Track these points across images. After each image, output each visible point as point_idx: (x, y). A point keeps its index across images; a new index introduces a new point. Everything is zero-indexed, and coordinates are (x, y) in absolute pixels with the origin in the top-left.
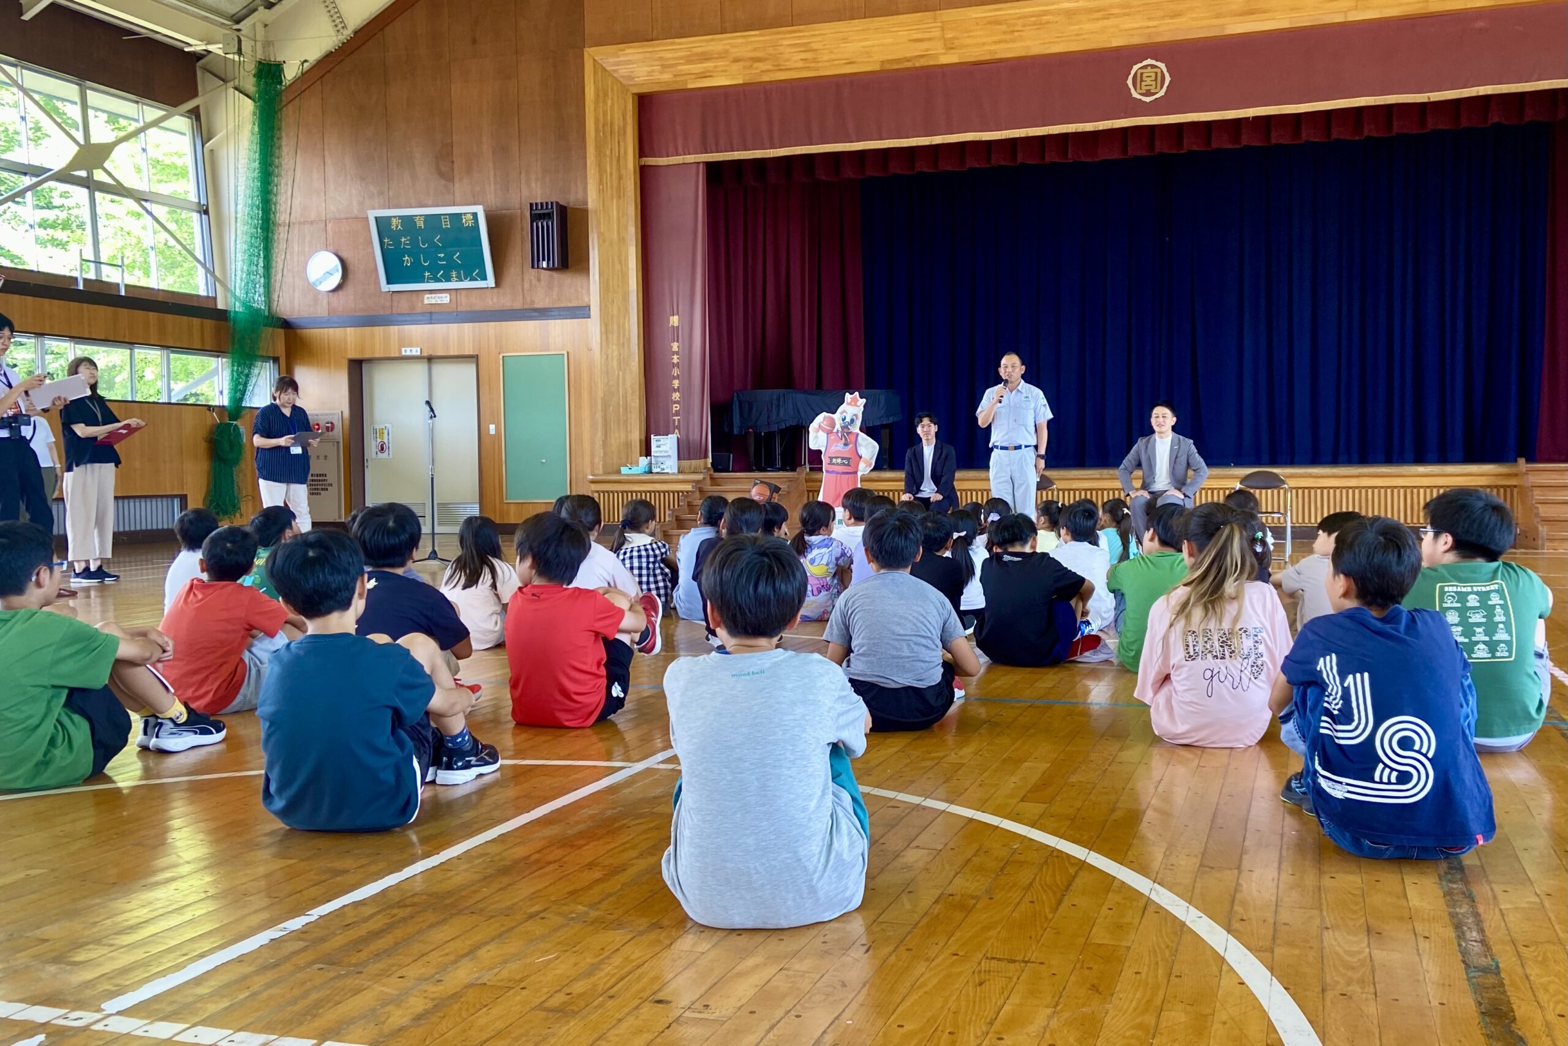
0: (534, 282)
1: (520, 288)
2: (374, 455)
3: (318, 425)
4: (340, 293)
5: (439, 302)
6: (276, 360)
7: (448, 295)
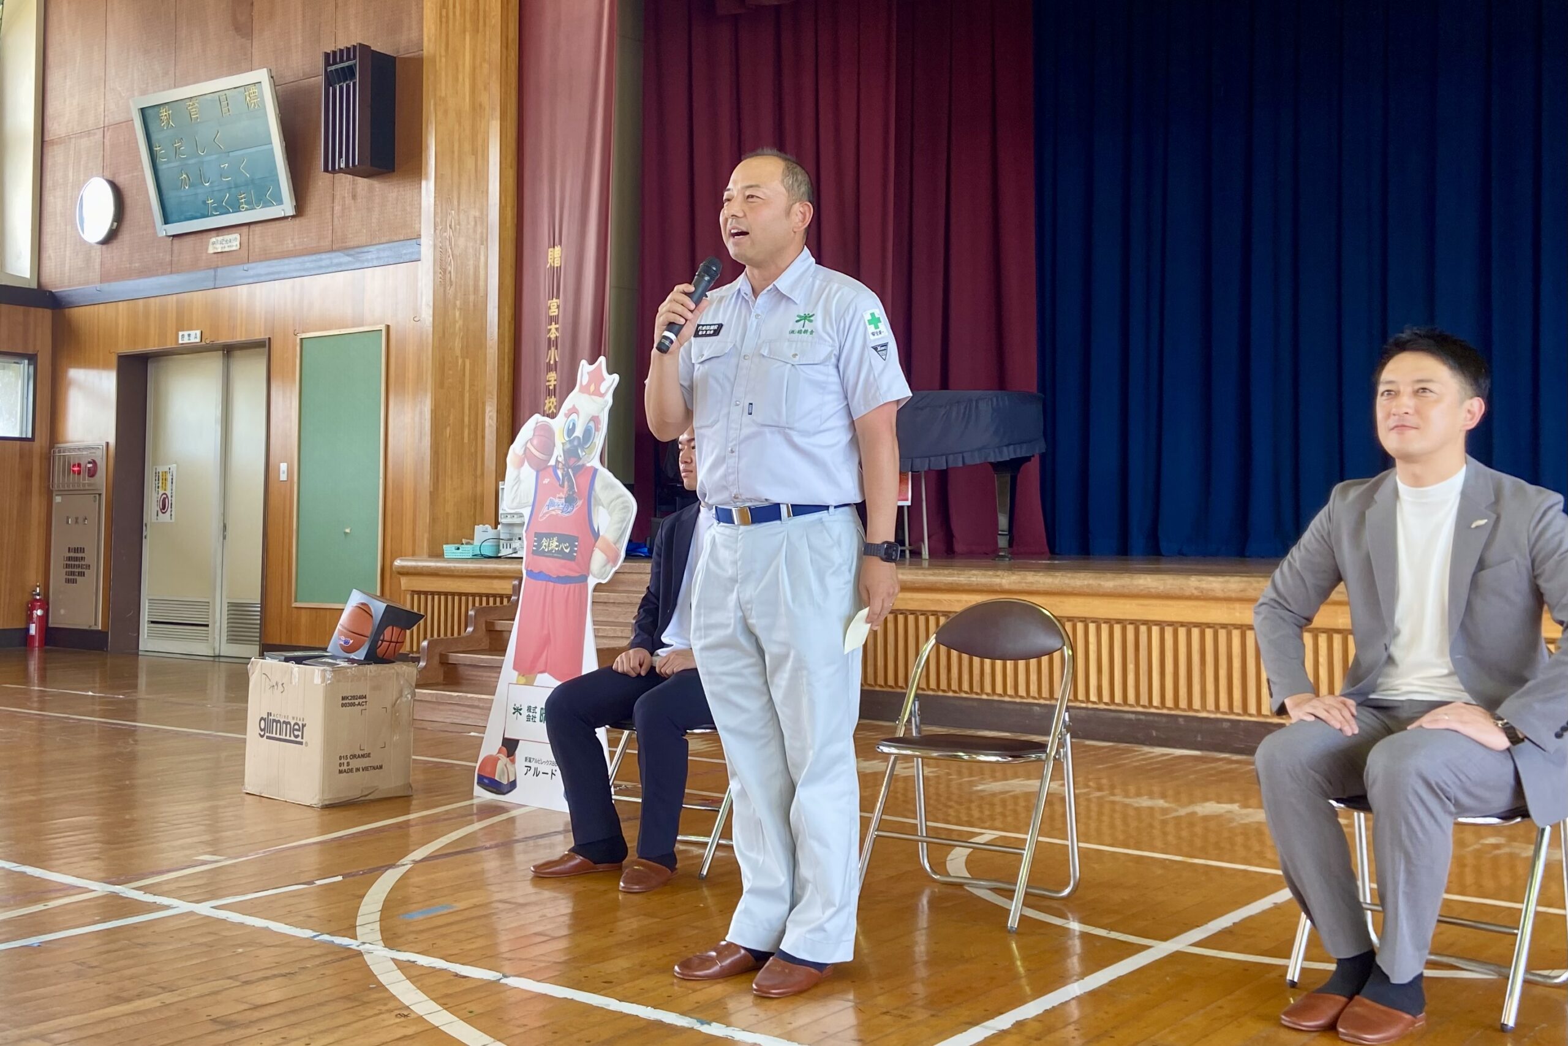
0: (349, 201)
1: (328, 215)
2: (154, 520)
3: (79, 465)
4: (115, 244)
5: (227, 249)
6: (32, 358)
7: (237, 236)
